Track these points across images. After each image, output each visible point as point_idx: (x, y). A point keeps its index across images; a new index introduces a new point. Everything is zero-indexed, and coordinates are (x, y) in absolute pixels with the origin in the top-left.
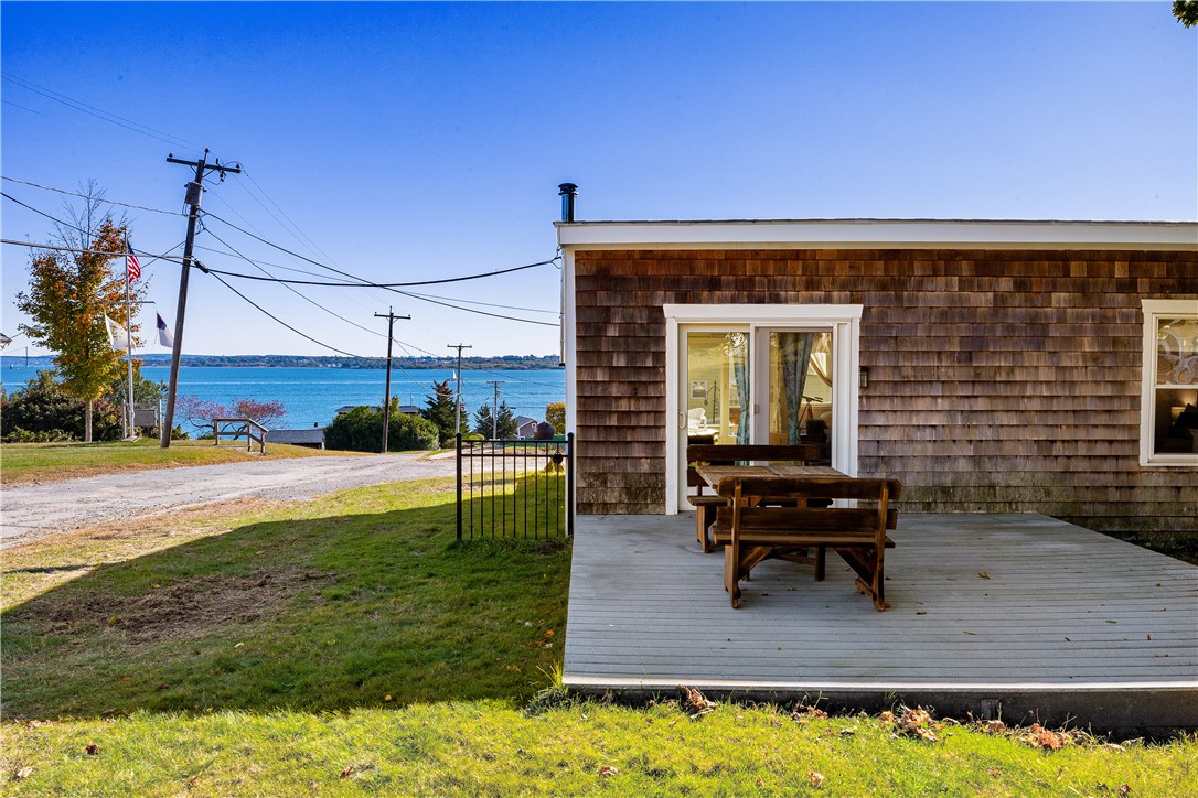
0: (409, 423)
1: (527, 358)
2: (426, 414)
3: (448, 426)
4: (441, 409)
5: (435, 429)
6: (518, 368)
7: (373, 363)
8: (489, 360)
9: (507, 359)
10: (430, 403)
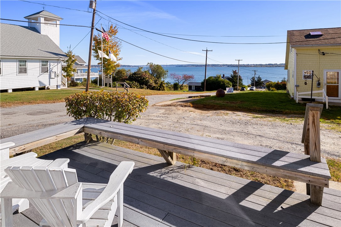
0: (223, 82)
1: (275, 64)
2: (229, 79)
3: (236, 83)
4: (234, 78)
5: (231, 84)
6: (272, 67)
7: (235, 66)
8: (264, 65)
9: (269, 64)
10: (231, 76)
